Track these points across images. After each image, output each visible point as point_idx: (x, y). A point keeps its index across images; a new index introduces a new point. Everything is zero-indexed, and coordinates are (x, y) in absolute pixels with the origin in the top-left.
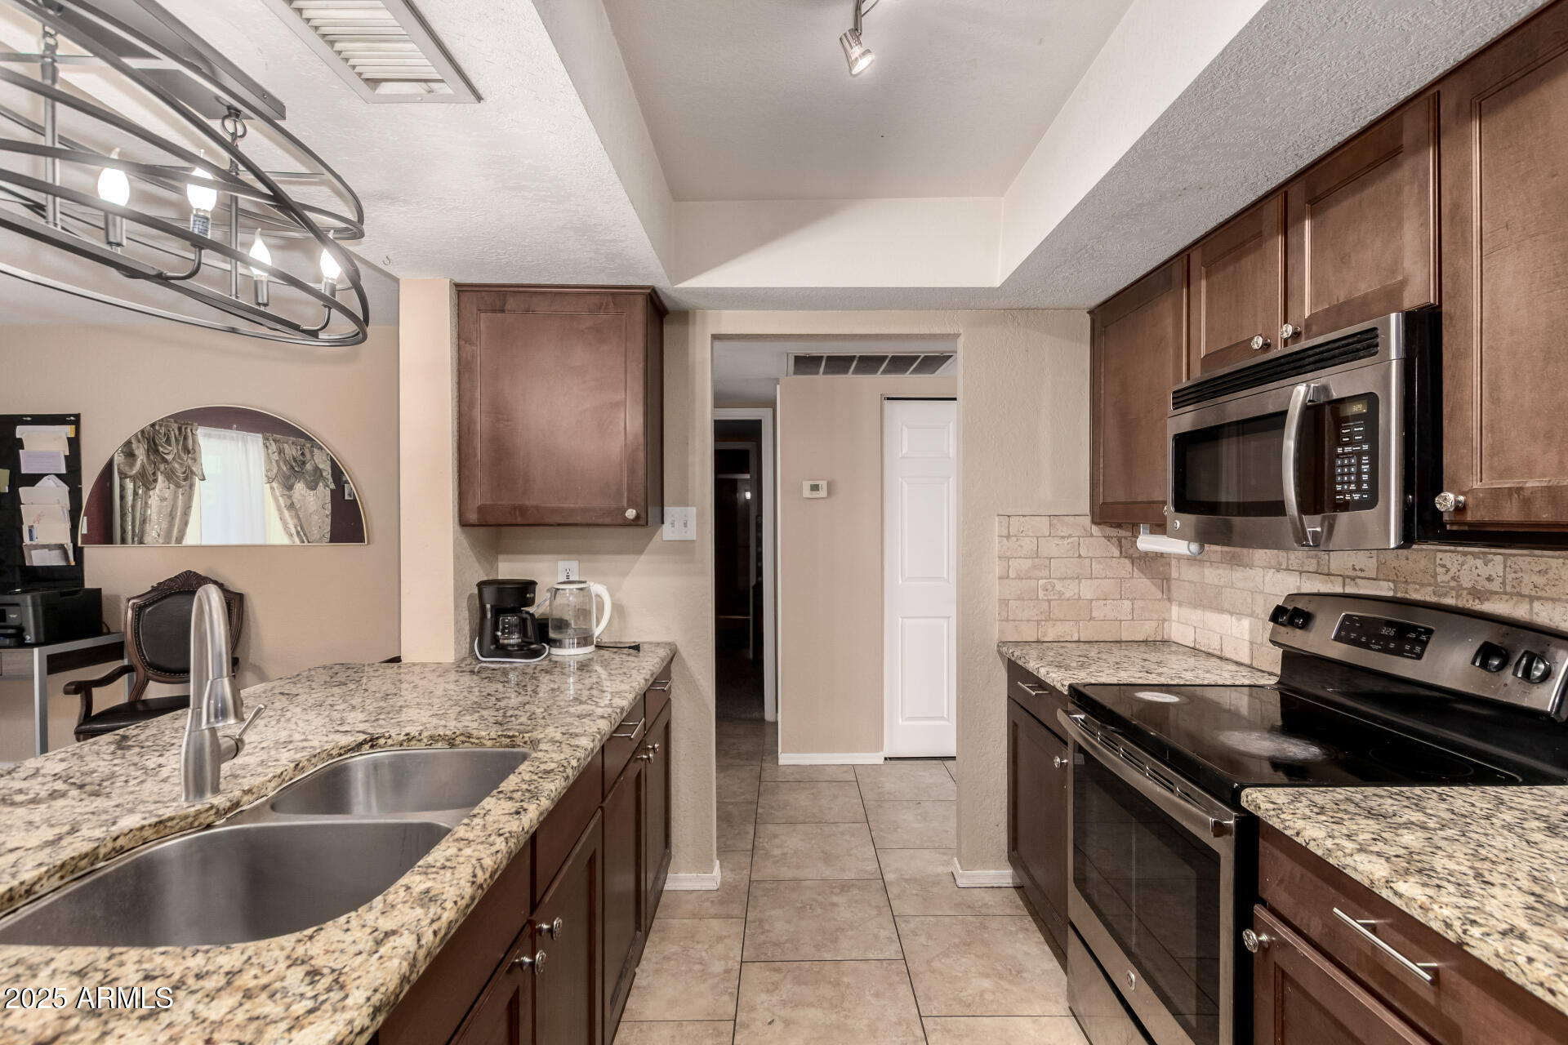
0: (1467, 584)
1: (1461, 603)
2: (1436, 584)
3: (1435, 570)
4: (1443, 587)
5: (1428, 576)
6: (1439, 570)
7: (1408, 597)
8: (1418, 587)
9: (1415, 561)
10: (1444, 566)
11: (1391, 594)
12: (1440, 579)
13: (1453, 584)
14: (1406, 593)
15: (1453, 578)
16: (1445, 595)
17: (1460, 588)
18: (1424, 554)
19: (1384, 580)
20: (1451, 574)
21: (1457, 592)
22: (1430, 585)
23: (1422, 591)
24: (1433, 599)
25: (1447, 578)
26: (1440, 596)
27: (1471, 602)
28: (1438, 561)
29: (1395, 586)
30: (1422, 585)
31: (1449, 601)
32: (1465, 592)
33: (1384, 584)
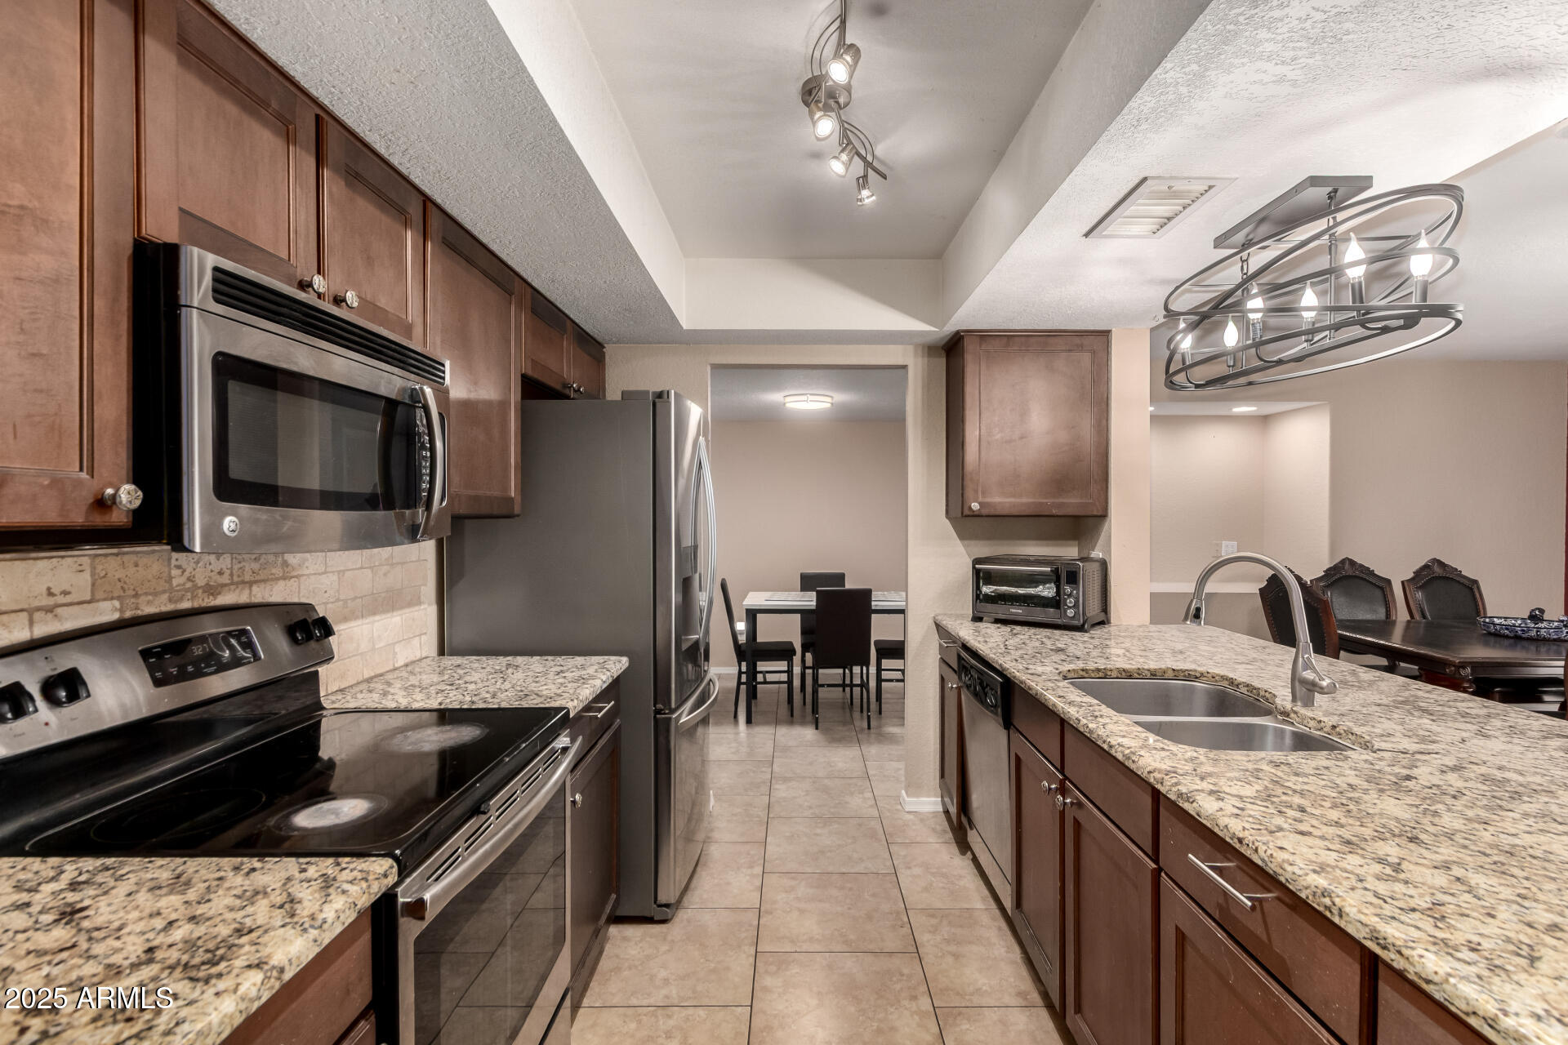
0: (201, 582)
1: (195, 604)
2: (171, 590)
3: (170, 573)
4: (178, 591)
5: (162, 582)
6: (175, 572)
7: (139, 613)
8: (150, 598)
9: (147, 567)
10: (179, 567)
11: (116, 616)
12: (175, 582)
13: (189, 585)
14: (137, 608)
15: (189, 579)
16: (181, 599)
17: (196, 587)
18: (156, 556)
19: (105, 600)
20: (187, 574)
21: (192, 594)
22: (164, 592)
23: (156, 602)
24: (170, 607)
25: (182, 580)
26: (176, 602)
27: (206, 600)
28: (173, 562)
29: (121, 604)
30: (156, 594)
31: (186, 605)
32: (200, 591)
33: (106, 605)
